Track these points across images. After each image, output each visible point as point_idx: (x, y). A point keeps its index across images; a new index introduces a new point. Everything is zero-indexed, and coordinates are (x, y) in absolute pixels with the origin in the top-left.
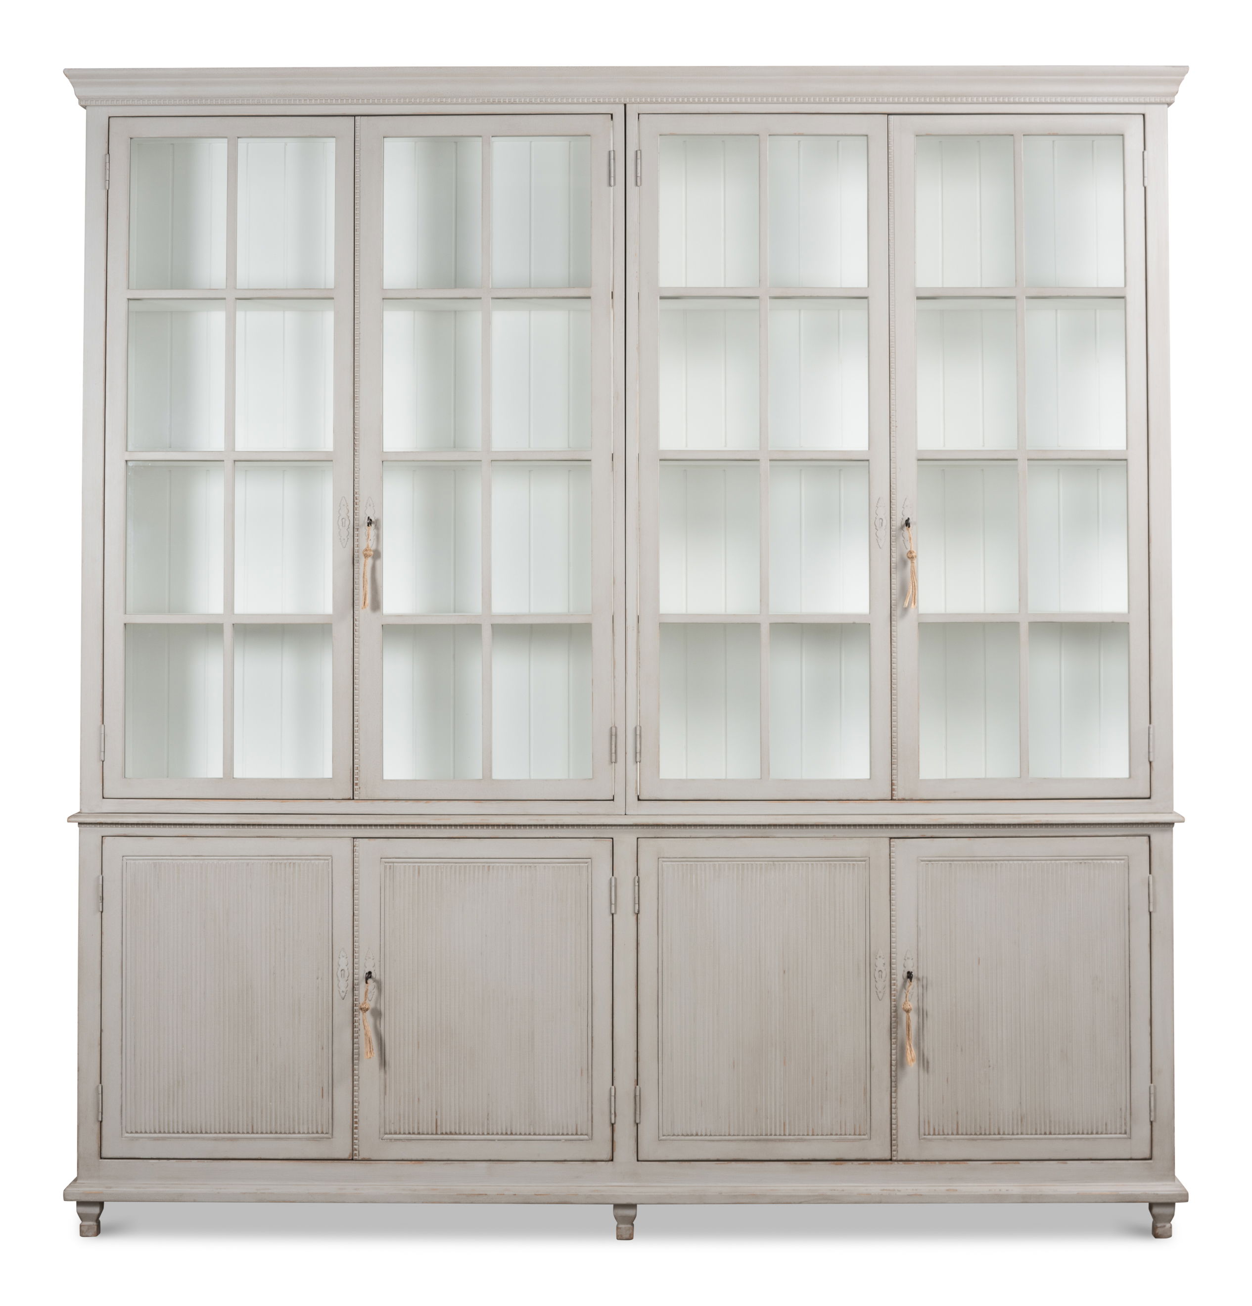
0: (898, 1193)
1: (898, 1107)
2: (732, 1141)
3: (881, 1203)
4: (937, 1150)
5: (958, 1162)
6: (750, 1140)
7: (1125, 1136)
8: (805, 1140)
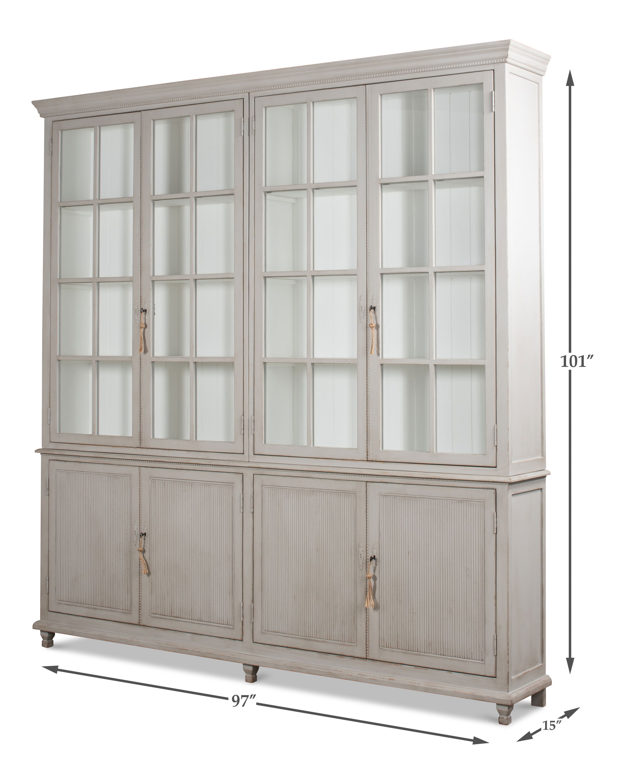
0: (365, 677)
1: (370, 629)
2: (293, 638)
3: (357, 681)
4: (388, 656)
5: (398, 664)
6: (302, 639)
7: (482, 662)
8: (326, 642)
